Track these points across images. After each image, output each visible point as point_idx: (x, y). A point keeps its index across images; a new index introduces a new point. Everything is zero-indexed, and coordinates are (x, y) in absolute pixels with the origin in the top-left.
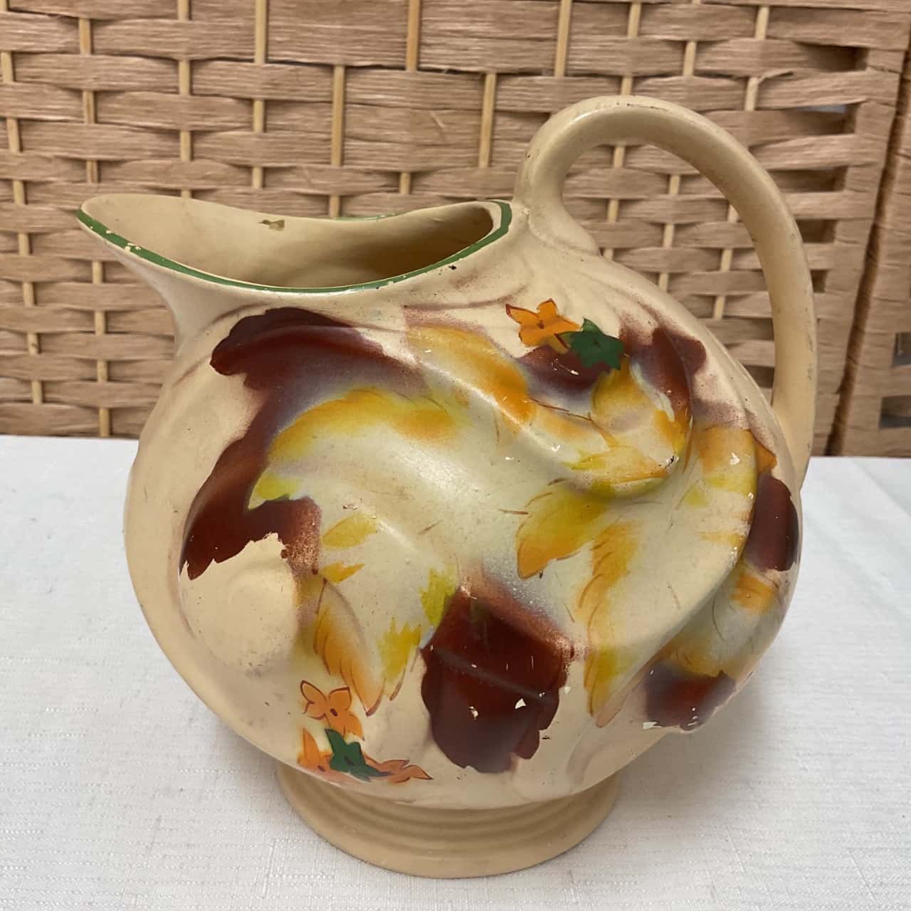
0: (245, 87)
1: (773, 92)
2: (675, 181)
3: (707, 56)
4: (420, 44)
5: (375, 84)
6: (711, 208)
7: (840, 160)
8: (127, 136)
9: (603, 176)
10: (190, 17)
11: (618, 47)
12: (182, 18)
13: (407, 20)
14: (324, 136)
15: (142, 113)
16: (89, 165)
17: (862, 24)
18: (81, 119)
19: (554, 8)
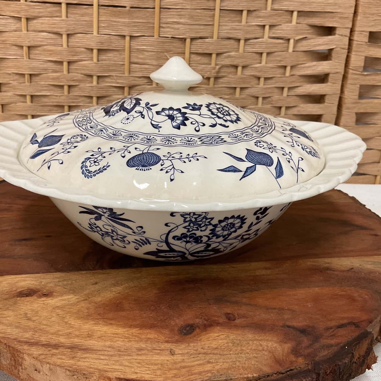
0: (90, 44)
1: (300, 44)
2: (262, 80)
3: (273, 31)
4: (160, 27)
5: (142, 42)
6: (276, 90)
7: (326, 71)
8: (42, 64)
9: (234, 78)
10: (67, 17)
11: (238, 27)
12: (64, 17)
13: (154, 18)
14: (122, 63)
15: (48, 55)
16: (26, 76)
17: (333, 17)
18: (23, 58)
19: (213, 12)
